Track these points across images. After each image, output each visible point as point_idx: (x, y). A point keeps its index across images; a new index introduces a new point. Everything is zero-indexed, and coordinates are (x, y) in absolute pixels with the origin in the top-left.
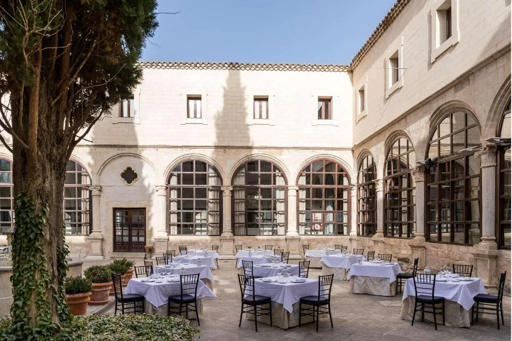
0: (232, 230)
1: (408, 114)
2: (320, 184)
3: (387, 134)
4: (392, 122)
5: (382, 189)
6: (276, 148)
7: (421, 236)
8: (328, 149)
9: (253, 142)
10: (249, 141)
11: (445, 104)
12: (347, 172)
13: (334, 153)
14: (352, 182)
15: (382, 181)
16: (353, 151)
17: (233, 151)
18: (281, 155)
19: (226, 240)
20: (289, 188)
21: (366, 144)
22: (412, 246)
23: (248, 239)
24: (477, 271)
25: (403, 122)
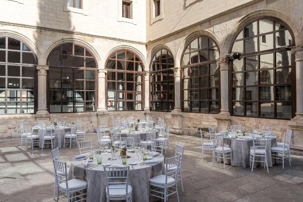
0: (47, 107)
1: (213, 19)
2: (122, 69)
3: (188, 33)
4: (195, 24)
5: (179, 75)
6: (89, 35)
7: (227, 111)
8: (129, 41)
9: (74, 28)
10: (70, 26)
11: (255, 12)
12: (142, 62)
13: (134, 45)
14: (145, 70)
15: (179, 69)
16: (146, 46)
17: (49, 33)
18: (93, 42)
19: (42, 117)
20: (100, 71)
21: (162, 40)
22: (218, 119)
23: (63, 116)
24: (293, 138)
25: (207, 24)
